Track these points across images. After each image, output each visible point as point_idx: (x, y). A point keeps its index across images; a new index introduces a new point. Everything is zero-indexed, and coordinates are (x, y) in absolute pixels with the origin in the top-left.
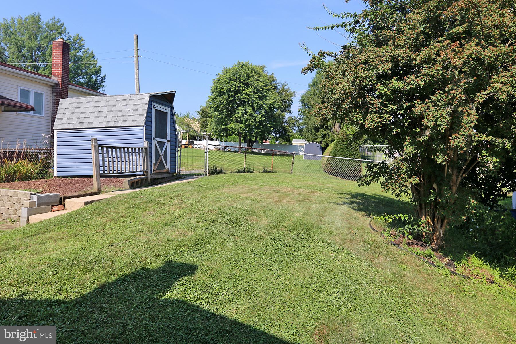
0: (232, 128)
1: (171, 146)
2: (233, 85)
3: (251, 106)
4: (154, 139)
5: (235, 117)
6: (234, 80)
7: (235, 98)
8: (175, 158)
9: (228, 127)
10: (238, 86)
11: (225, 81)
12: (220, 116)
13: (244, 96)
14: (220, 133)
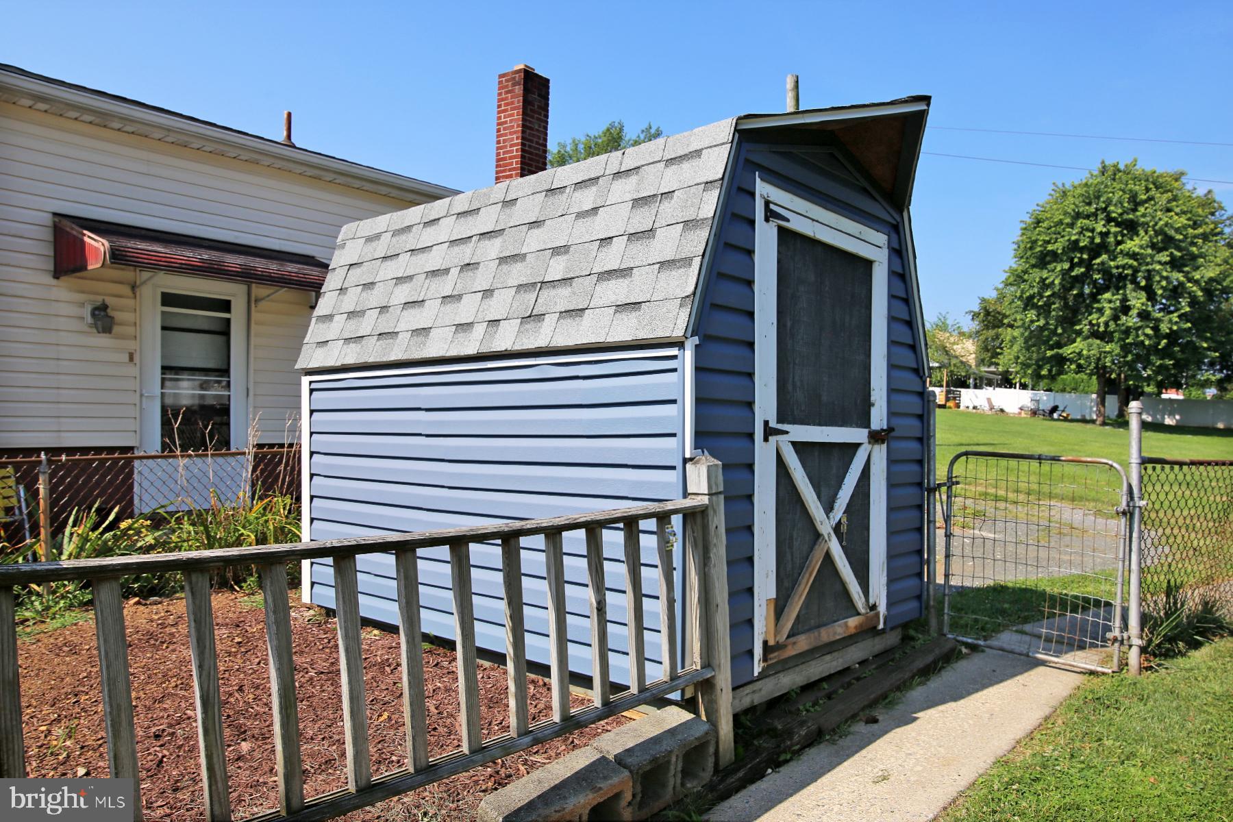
0: (1080, 354)
1: (891, 462)
2: (1088, 230)
3: (1142, 288)
4: (769, 432)
5: (1090, 323)
7: (1089, 266)
8: (920, 530)
9: (1067, 351)
10: (1101, 233)
11: (1061, 222)
12: (1042, 322)
13: (1121, 261)
14: (1040, 367)
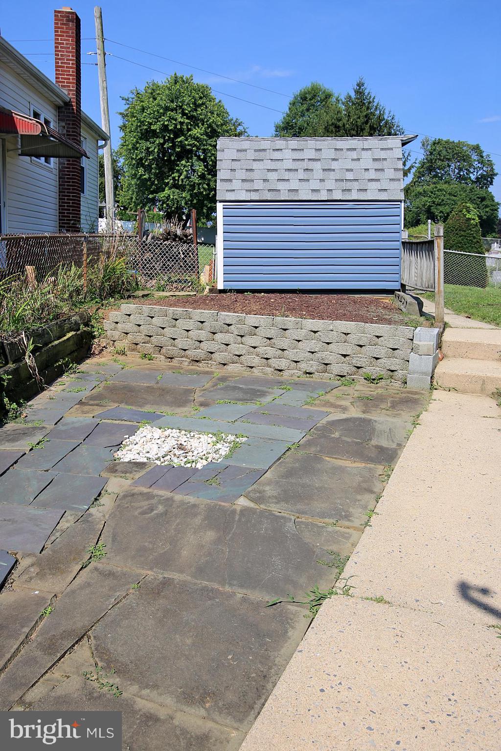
6: (172, 110)
12: (147, 176)
